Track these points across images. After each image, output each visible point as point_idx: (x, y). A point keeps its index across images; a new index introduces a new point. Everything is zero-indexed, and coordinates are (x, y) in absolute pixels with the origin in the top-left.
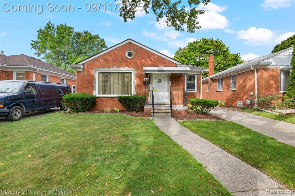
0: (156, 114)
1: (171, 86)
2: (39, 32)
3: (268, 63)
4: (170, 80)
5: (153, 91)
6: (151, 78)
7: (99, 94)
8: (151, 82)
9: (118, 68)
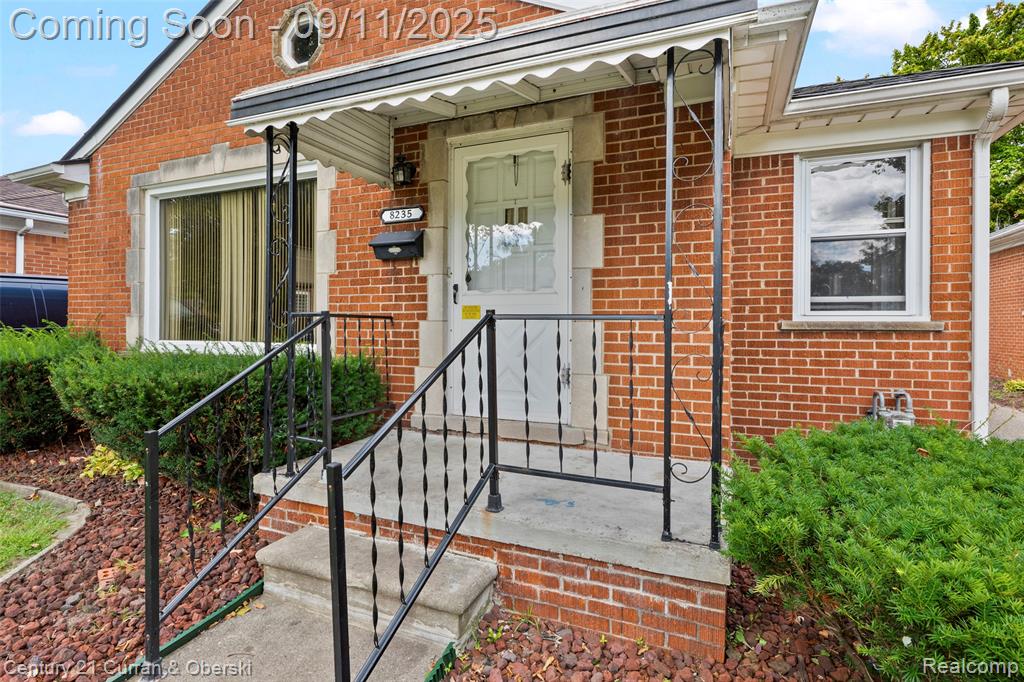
1: (600, 264)
4: (590, 206)
5: (455, 311)
6: (435, 202)
7: (165, 334)
8: (433, 235)
9: (235, 154)
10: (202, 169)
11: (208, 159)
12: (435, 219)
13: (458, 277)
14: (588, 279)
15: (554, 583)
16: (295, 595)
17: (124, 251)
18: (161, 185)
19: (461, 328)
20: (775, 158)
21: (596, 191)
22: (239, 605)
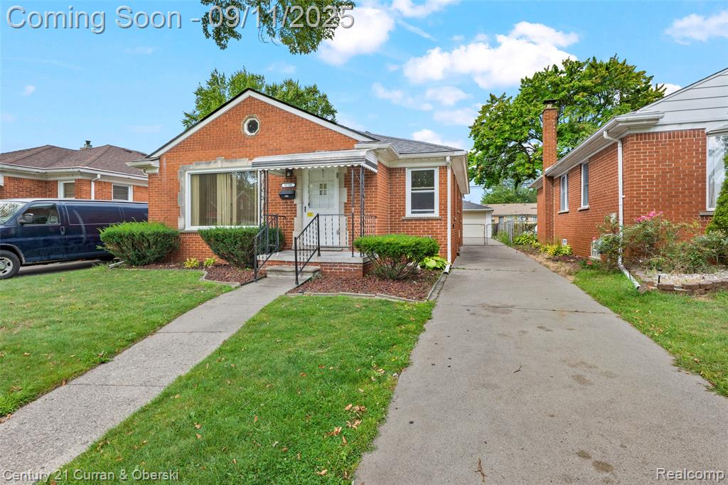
0: (277, 275)
1: (346, 201)
2: (197, 95)
3: (656, 116)
4: (343, 185)
5: (305, 214)
6: (299, 182)
7: (192, 224)
8: (298, 191)
9: (226, 161)
10: (212, 165)
11: (215, 162)
12: (299, 187)
13: (306, 204)
14: (343, 205)
15: (331, 269)
16: (275, 276)
17: (177, 193)
18: (193, 170)
19: (307, 220)
20: (401, 168)
21: (345, 181)
22: (261, 278)
